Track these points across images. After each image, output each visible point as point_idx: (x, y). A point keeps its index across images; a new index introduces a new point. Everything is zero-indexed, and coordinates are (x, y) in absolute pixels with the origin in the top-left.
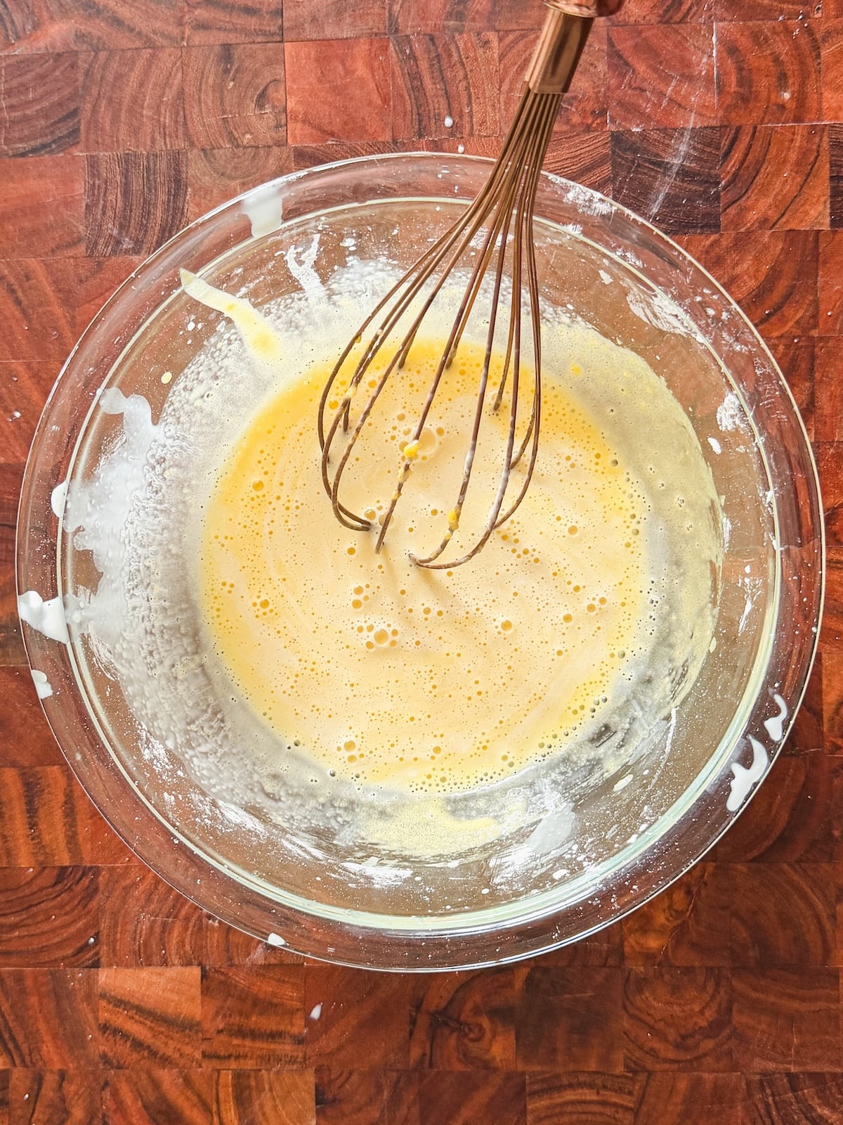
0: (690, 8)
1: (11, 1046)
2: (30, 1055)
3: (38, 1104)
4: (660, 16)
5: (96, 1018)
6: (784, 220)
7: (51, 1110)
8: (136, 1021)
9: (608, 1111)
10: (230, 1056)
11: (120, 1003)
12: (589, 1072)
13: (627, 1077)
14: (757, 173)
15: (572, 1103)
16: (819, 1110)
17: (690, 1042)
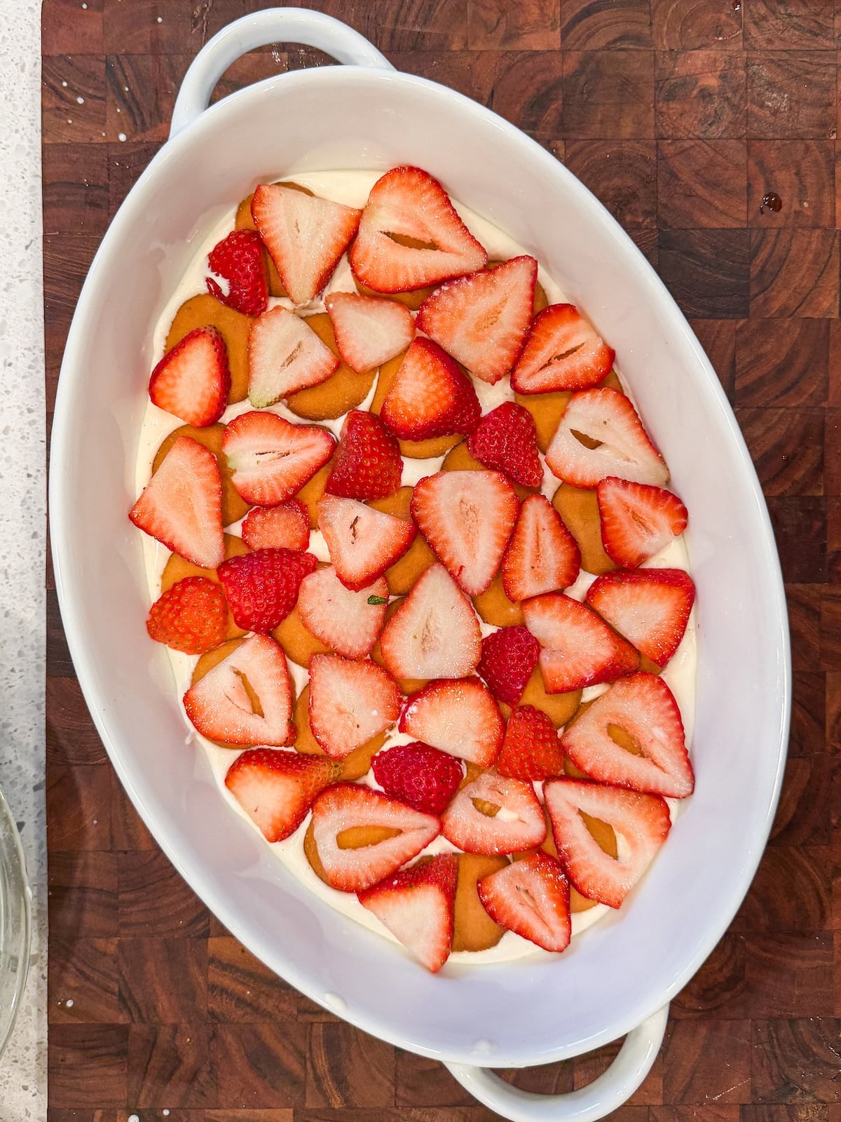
1: (130, 1004)
2: (147, 1012)
3: (154, 1053)
5: (206, 980)
6: (801, 309)
7: (165, 1059)
8: (241, 982)
10: (321, 1012)
11: (227, 967)
14: (780, 269)
17: (710, 995)
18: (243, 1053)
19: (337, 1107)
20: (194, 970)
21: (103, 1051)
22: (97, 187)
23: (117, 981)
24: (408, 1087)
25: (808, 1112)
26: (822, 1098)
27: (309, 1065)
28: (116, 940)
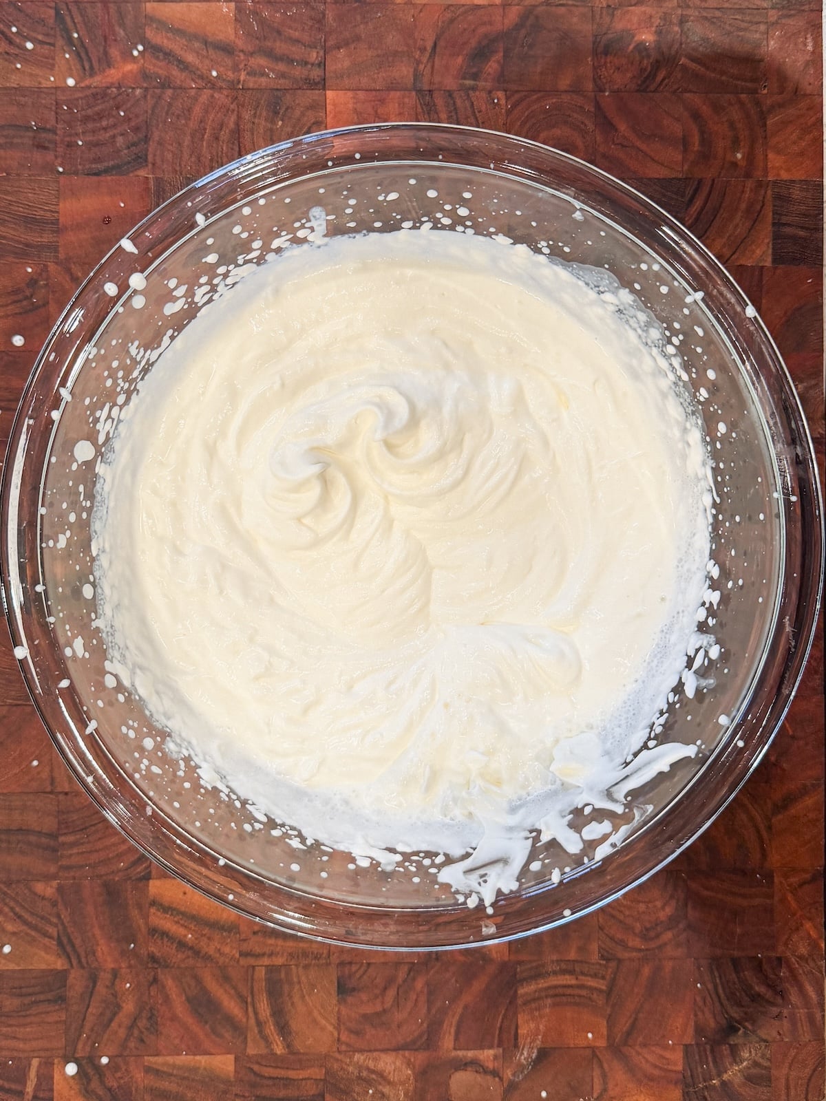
0: (663, 80)
1: (69, 949)
2: (86, 957)
3: (92, 999)
4: (638, 85)
5: (147, 923)
6: (735, 256)
7: (104, 1005)
8: (182, 925)
9: (584, 992)
10: (264, 955)
11: (167, 909)
12: (569, 961)
13: (600, 964)
14: (715, 218)
15: (556, 987)
16: (757, 988)
17: (652, 934)
18: (184, 998)
19: (279, 1052)
20: (135, 913)
21: (42, 997)
22: (44, 129)
23: (56, 925)
24: (351, 1031)
25: (750, 1052)
26: (764, 1037)
27: (250, 1009)
28: (55, 883)
